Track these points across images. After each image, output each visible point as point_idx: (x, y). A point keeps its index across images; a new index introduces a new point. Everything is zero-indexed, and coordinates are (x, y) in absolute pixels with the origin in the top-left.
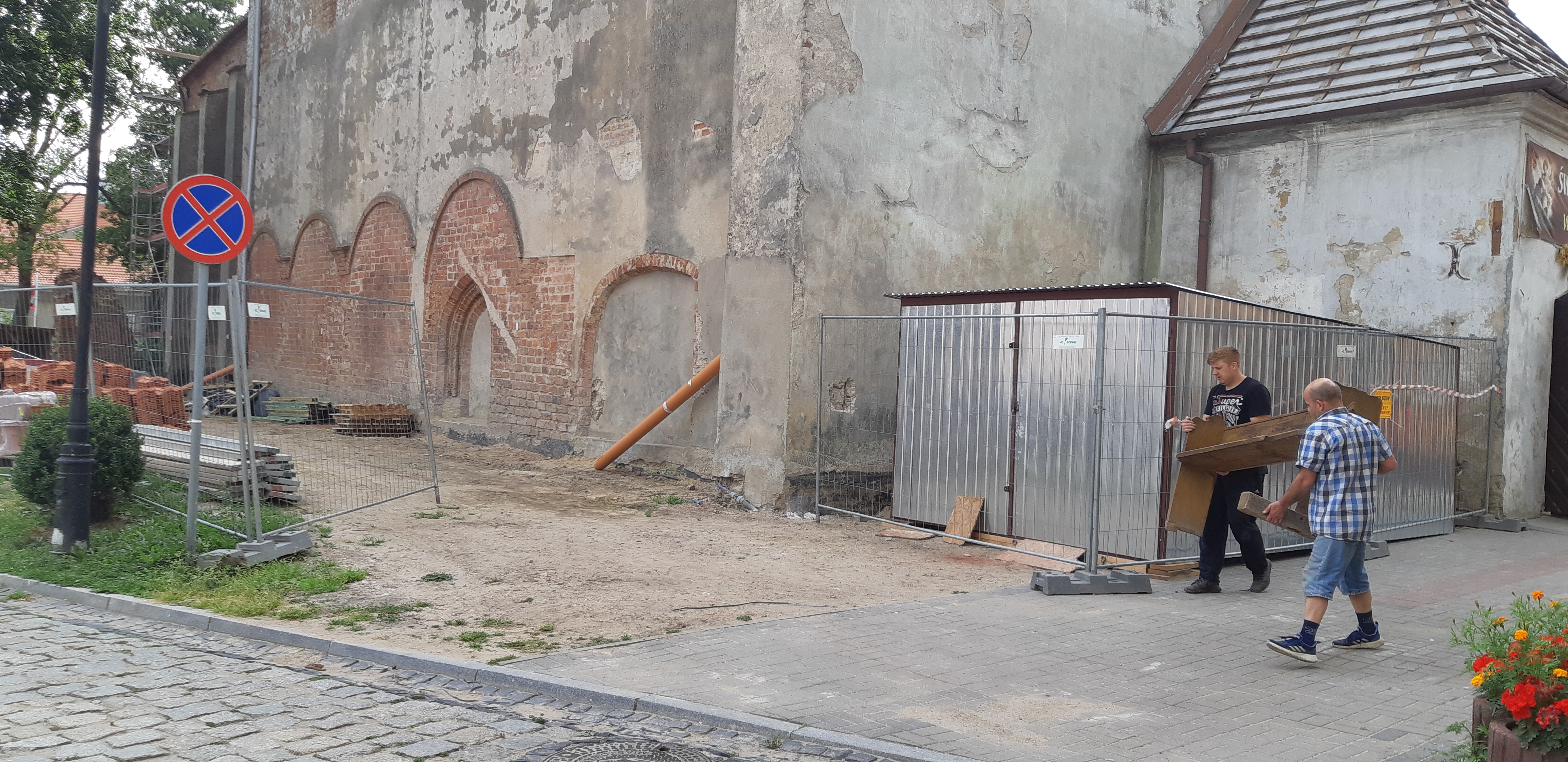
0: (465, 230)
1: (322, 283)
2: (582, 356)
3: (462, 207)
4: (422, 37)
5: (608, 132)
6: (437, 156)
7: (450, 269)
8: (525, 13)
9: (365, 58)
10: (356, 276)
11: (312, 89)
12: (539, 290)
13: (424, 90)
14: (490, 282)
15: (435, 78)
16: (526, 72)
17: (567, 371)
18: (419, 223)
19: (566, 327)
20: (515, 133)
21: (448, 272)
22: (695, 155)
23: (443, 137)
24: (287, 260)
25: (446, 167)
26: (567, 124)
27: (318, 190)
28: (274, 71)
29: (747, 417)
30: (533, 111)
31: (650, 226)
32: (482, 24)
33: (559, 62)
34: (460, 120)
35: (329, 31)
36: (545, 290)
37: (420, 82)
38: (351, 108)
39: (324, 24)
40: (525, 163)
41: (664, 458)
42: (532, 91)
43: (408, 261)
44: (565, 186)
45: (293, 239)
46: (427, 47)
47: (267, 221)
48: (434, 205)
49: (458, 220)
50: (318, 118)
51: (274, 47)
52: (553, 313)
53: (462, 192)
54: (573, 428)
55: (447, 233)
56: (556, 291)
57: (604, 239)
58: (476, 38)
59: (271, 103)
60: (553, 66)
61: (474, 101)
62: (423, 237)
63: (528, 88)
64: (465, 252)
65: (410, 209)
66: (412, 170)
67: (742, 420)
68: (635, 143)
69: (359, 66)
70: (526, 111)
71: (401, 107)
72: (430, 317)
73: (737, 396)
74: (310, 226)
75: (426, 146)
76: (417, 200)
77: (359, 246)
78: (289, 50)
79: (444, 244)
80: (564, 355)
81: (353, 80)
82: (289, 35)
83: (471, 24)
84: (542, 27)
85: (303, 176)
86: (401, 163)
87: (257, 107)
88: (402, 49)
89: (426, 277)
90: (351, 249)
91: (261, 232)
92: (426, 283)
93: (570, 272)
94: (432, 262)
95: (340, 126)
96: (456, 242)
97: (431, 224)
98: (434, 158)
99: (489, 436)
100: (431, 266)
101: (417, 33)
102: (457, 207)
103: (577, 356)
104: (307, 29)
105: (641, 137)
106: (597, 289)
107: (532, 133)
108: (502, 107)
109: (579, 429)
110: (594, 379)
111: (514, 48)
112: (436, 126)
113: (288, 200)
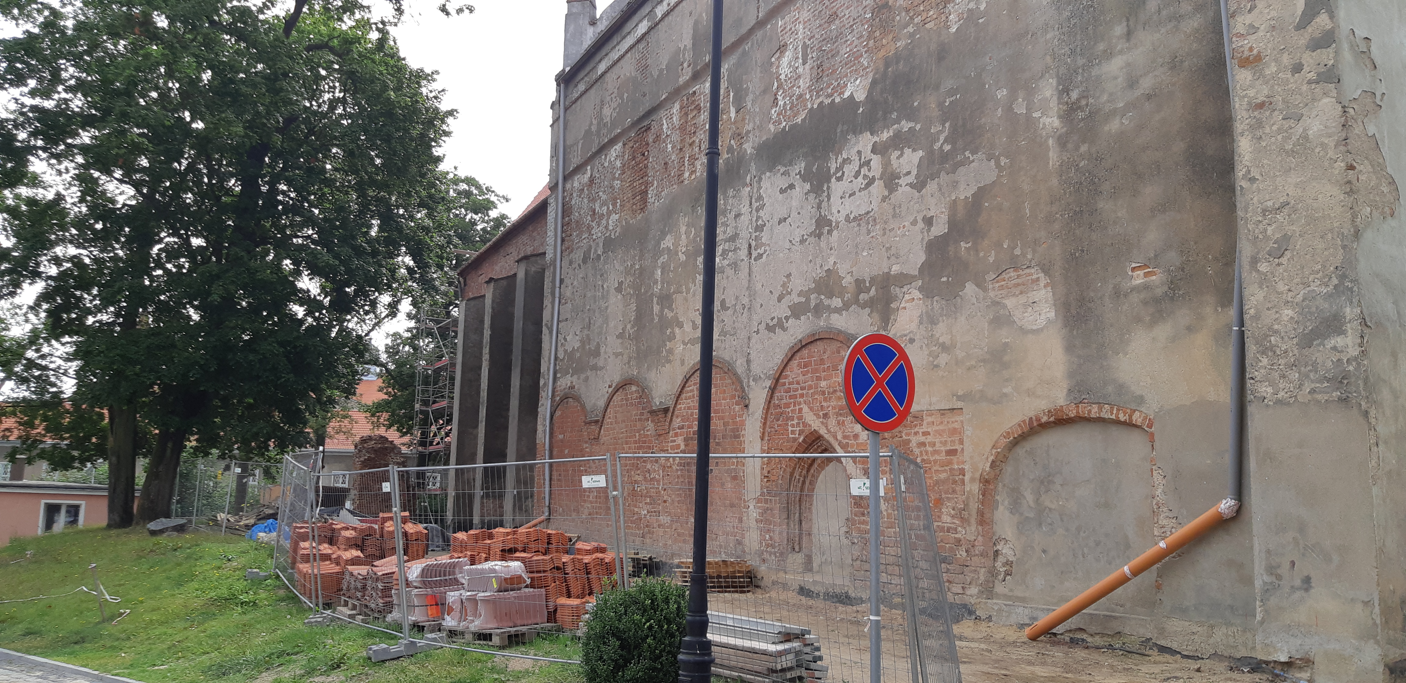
0: (810, 387)
1: (635, 442)
2: (981, 513)
3: (805, 366)
4: (751, 212)
5: (1003, 283)
6: (772, 319)
7: (793, 426)
8: (881, 179)
9: (684, 237)
10: (676, 435)
11: (622, 268)
12: (913, 444)
13: (755, 260)
14: (845, 437)
15: (767, 248)
16: (884, 234)
17: (960, 529)
18: (752, 383)
19: (955, 482)
20: (873, 292)
21: (790, 429)
22: (1135, 298)
23: (779, 301)
24: (597, 422)
25: (784, 329)
26: (944, 279)
27: (630, 358)
28: (578, 256)
29: (1307, 590)
30: (895, 269)
31: (1071, 375)
32: (826, 194)
33: (929, 222)
34: (798, 284)
35: (639, 217)
36: (923, 444)
37: (750, 254)
38: (668, 283)
39: (634, 212)
40: (888, 320)
41: (1120, 629)
42: (893, 251)
43: (738, 419)
44: (944, 339)
45: (602, 403)
46: (757, 221)
47: (572, 387)
48: (771, 366)
49: (801, 378)
50: (629, 293)
51: (577, 236)
52: (935, 468)
53: (805, 352)
54: (974, 590)
55: (788, 391)
56: (937, 445)
57: (1005, 390)
58: (819, 207)
59: (575, 283)
60: (921, 224)
61: (818, 266)
62: (758, 396)
63: (889, 249)
64: (811, 409)
65: (740, 370)
66: (743, 334)
67: (1298, 595)
68: (1043, 292)
69: (676, 245)
70: (886, 270)
71: (728, 278)
72: (769, 472)
73: (1287, 565)
74: (621, 390)
75: (759, 310)
76: (748, 361)
77: (679, 407)
78: (594, 237)
79: (784, 401)
80: (952, 512)
81: (669, 258)
82: (594, 224)
83: (812, 196)
84: (904, 190)
85: (612, 345)
86: (727, 328)
87: (560, 288)
88: (727, 226)
89: (763, 434)
90: (671, 409)
91: (565, 397)
92: (762, 439)
93: (956, 425)
94: (769, 420)
95: (655, 300)
96: (798, 400)
97: (768, 383)
98: (769, 321)
99: (853, 595)
100: (768, 423)
101: (745, 209)
102: (799, 365)
103: (974, 512)
104: (615, 217)
105: (1052, 285)
106: (996, 442)
107: (895, 290)
108: (854, 269)
109: (981, 592)
110: (994, 538)
111: (868, 213)
112: (771, 292)
113: (595, 368)
